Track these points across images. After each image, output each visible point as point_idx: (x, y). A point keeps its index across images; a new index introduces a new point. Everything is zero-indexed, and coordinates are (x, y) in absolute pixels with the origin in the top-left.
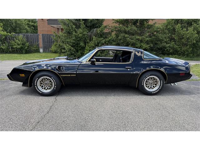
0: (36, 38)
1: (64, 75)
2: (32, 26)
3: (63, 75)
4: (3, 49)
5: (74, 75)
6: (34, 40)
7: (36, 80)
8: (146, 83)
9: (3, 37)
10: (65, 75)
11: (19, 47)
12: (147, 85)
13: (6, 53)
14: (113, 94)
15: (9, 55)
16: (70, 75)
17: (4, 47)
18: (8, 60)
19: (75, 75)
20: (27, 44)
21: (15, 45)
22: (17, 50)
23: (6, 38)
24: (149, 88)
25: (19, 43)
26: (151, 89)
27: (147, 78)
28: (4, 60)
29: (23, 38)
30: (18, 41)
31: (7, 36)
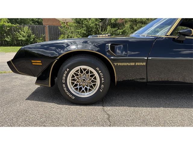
0: (42, 30)
1: (121, 64)
2: (36, 22)
3: (119, 64)
4: (7, 41)
6: (40, 32)
7: (66, 72)
9: (8, 28)
10: (123, 64)
11: (24, 39)
13: (11, 45)
15: (14, 47)
17: (8, 39)
18: (13, 52)
19: (144, 64)
20: (33, 36)
21: (20, 37)
22: (22, 43)
23: (10, 30)
25: (25, 34)
28: (7, 52)
29: (29, 29)
30: (23, 32)
31: (11, 27)
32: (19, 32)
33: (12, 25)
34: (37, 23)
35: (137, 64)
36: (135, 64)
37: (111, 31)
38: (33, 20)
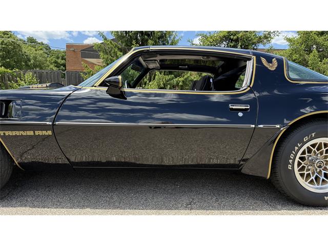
1: (10, 133)
5: (44, 133)
8: (299, 164)
12: (303, 168)
14: (185, 199)
16: (31, 133)
19: (50, 133)
23: (3, 77)
24: (312, 182)
26: (318, 184)
27: (305, 147)
29: (33, 77)
30: (23, 82)
31: (4, 74)
32: (17, 81)
33: (6, 70)
34: (62, 67)
35: (37, 133)
36: (34, 133)
37: (164, 80)
38: (56, 63)
